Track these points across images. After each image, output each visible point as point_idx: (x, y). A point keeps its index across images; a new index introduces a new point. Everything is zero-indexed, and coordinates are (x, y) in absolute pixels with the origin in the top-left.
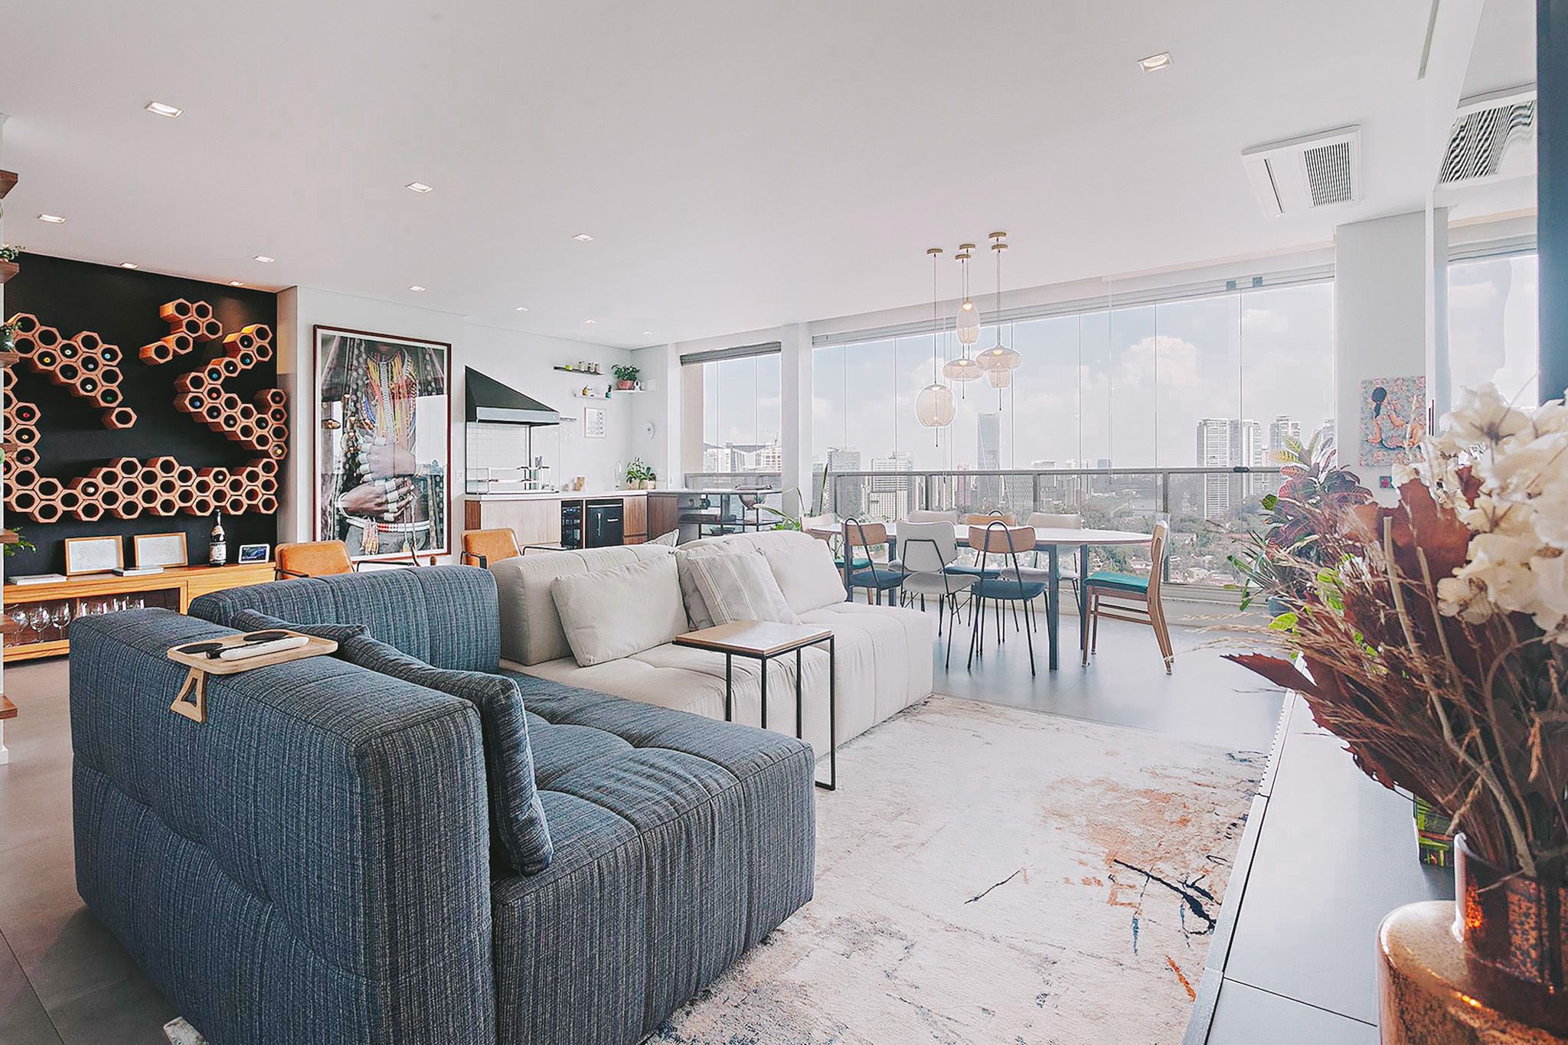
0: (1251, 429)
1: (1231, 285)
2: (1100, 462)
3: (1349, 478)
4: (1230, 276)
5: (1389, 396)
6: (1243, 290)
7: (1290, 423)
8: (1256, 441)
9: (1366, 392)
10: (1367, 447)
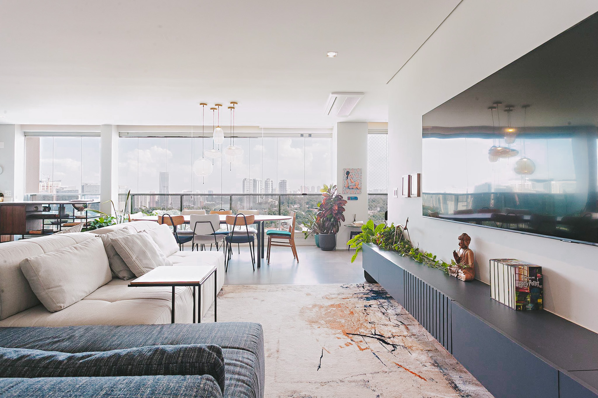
0: (259, 182)
1: (302, 135)
2: (209, 191)
3: (340, 197)
4: (302, 132)
5: (350, 174)
6: (306, 138)
7: (270, 180)
8: (261, 186)
9: (345, 172)
10: (345, 188)
